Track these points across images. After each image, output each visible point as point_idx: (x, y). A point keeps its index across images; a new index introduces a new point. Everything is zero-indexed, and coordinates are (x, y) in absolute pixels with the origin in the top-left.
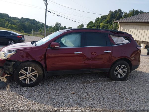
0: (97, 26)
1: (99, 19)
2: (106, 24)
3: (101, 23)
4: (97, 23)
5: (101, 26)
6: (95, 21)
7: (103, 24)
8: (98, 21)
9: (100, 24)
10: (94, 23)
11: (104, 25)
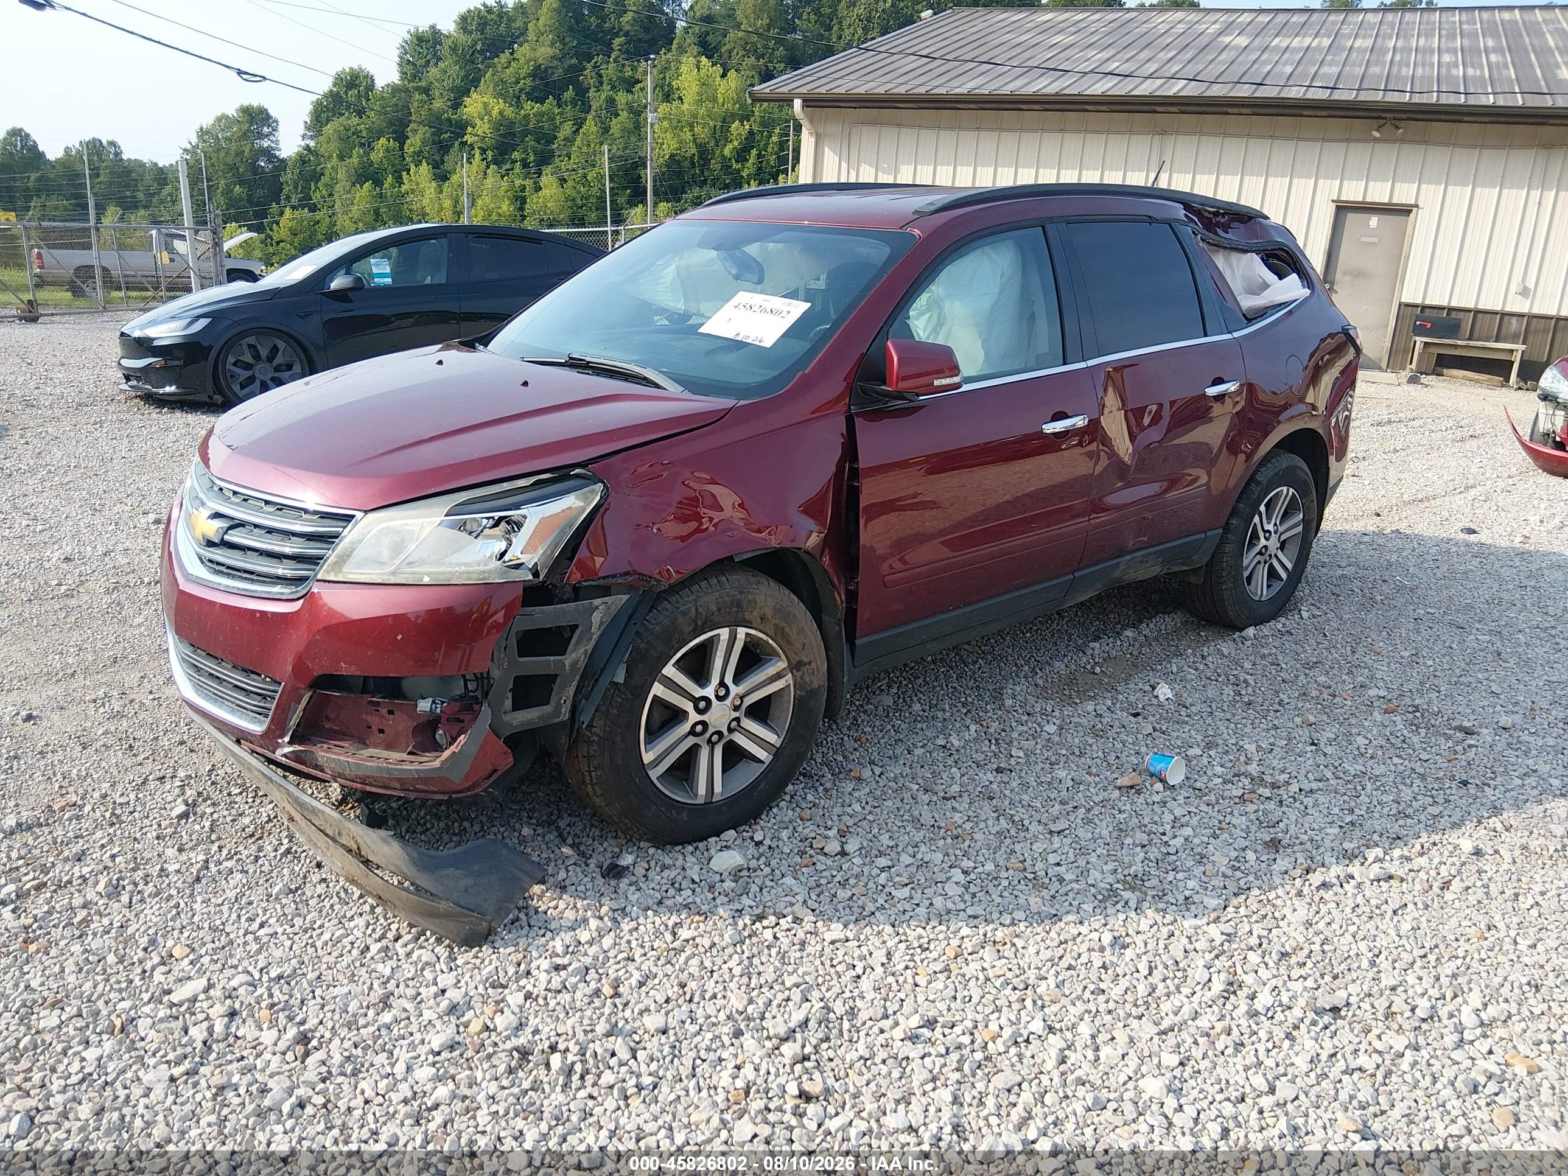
0: (437, 123)
1: (444, 50)
2: (530, 108)
3: (467, 93)
4: (426, 91)
5: (483, 127)
6: (403, 73)
7: (498, 106)
8: (434, 72)
9: (457, 105)
10: (395, 90)
11: (509, 112)
